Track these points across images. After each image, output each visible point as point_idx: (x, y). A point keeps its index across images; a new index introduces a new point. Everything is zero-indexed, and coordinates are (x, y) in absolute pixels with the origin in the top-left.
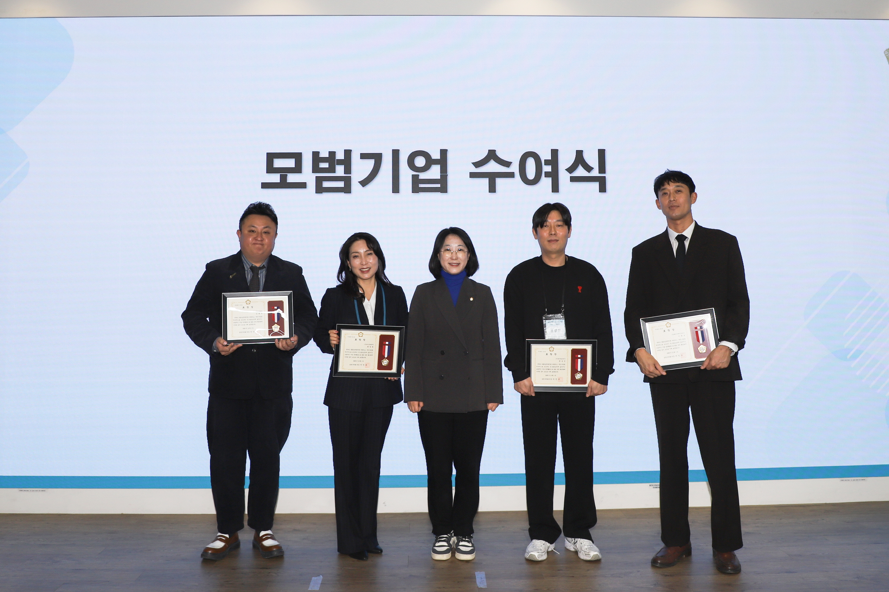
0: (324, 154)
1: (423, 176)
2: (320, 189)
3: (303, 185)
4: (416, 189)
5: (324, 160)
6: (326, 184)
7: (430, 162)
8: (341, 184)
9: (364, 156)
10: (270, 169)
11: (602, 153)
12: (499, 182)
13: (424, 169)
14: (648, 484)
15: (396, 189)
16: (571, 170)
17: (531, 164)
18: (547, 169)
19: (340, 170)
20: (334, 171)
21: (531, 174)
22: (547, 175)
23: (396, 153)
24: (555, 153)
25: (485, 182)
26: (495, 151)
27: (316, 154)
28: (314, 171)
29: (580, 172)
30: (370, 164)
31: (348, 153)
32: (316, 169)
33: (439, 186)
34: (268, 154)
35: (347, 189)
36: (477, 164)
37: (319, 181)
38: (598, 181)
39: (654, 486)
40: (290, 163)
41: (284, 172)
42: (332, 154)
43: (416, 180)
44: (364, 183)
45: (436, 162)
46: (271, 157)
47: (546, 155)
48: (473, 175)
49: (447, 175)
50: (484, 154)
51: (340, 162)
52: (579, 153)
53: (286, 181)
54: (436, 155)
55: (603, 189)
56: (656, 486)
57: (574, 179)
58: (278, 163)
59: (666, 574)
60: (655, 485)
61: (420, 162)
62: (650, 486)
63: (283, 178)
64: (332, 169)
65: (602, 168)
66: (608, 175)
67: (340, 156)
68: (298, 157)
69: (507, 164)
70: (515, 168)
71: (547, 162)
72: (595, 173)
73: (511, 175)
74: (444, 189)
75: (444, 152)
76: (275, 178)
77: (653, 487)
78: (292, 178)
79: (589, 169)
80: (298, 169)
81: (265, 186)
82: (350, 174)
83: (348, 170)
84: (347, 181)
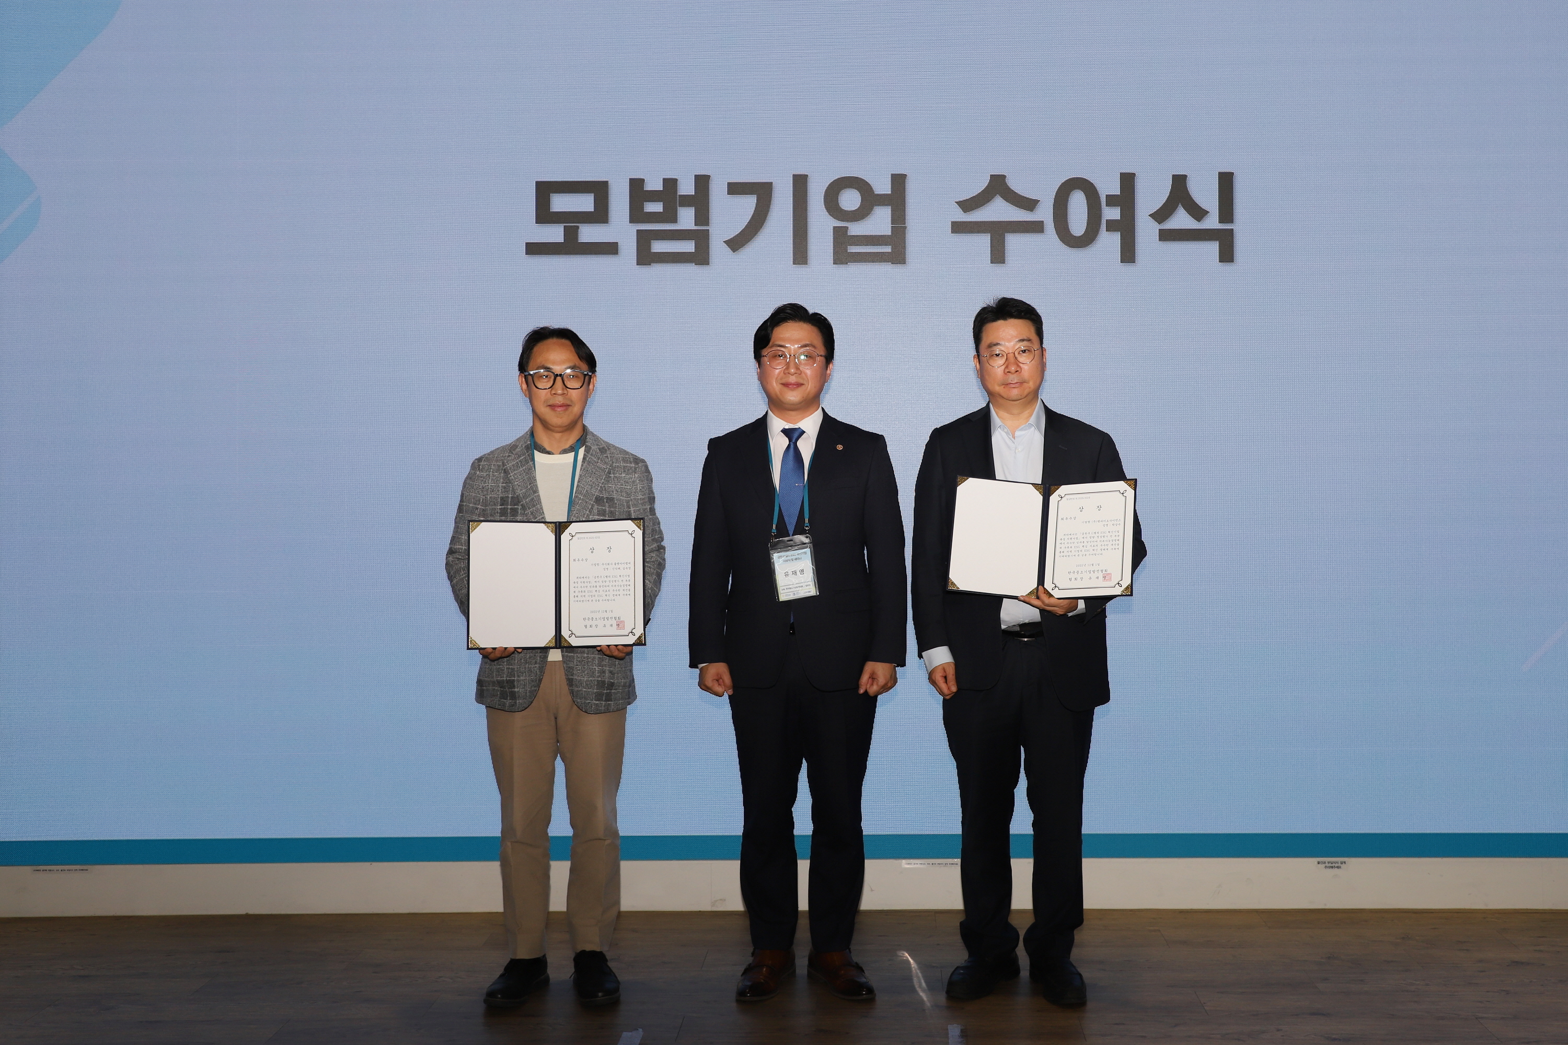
0: (654, 184)
1: (856, 229)
2: (645, 257)
3: (610, 249)
4: (841, 256)
5: (654, 196)
6: (659, 247)
7: (871, 200)
8: (688, 247)
9: (735, 189)
10: (544, 215)
11: (1226, 181)
12: (1013, 241)
13: (859, 215)
14: (1314, 860)
15: (801, 255)
16: (1161, 215)
17: (1078, 203)
18: (1112, 213)
19: (686, 218)
20: (674, 220)
21: (1078, 223)
22: (1112, 226)
23: (800, 183)
24: (1128, 180)
25: (983, 241)
26: (1005, 176)
27: (636, 185)
28: (633, 219)
29: (1181, 220)
30: (749, 203)
31: (702, 182)
32: (637, 215)
33: (888, 249)
34: (539, 184)
35: (701, 257)
36: (967, 205)
37: (644, 239)
38: (1216, 240)
39: (1327, 865)
40: (585, 203)
41: (572, 220)
42: (671, 184)
43: (841, 238)
44: (736, 244)
45: (882, 200)
46: (545, 190)
47: (1109, 186)
48: (958, 228)
49: (905, 228)
50: (980, 184)
51: (686, 201)
52: (1179, 182)
53: (577, 238)
54: (883, 187)
55: (1227, 255)
56: (1330, 865)
57: (1167, 236)
58: (560, 203)
60: (1329, 862)
61: (850, 200)
62: (1319, 863)
63: (571, 234)
64: (670, 215)
65: (1227, 211)
66: (1241, 226)
67: (687, 188)
68: (600, 190)
69: (1029, 204)
70: (1045, 213)
71: (1112, 201)
72: (1212, 222)
73: (1037, 227)
74: (898, 257)
75: (899, 181)
76: (555, 234)
77: (1324, 865)
78: (588, 233)
79: (1198, 213)
80: (600, 215)
81: (534, 249)
82: (707, 224)
83: (703, 217)
84: (701, 238)
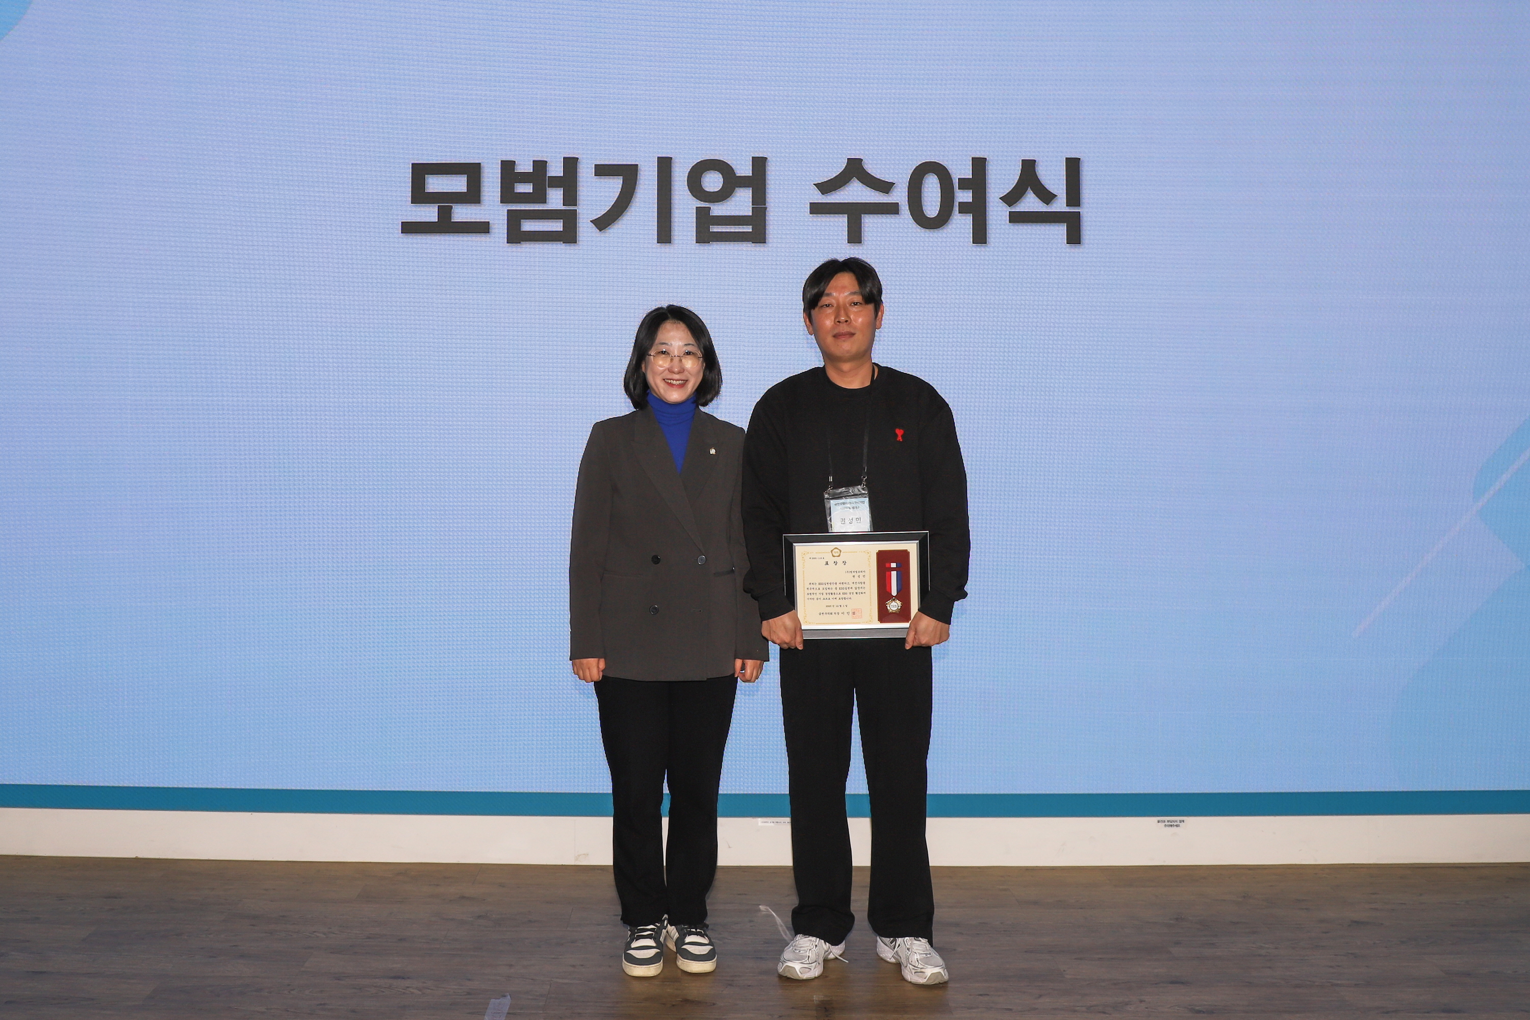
0: (525, 166)
1: (717, 210)
2: (515, 236)
3: (483, 228)
4: (704, 236)
5: (524, 178)
6: (528, 226)
7: (732, 182)
8: (557, 226)
9: (602, 171)
10: (419, 195)
11: (1073, 167)
12: (870, 222)
13: (723, 195)
14: (1155, 819)
15: (665, 235)
16: (1011, 198)
17: (932, 188)
18: (964, 196)
19: (555, 199)
20: (544, 201)
21: (932, 205)
22: (964, 208)
23: (665, 165)
24: (979, 164)
25: (842, 221)
26: (861, 160)
27: (508, 167)
28: (504, 200)
29: (1030, 203)
30: (615, 185)
31: (571, 164)
32: (507, 195)
33: (749, 229)
34: (414, 166)
35: (569, 236)
36: (826, 187)
37: (514, 219)
38: (1063, 222)
39: (1167, 823)
40: (458, 184)
41: (445, 200)
42: (540, 166)
43: (704, 219)
44: (603, 223)
45: (743, 182)
46: (420, 172)
47: (961, 170)
48: (817, 209)
49: (766, 208)
50: (836, 168)
51: (555, 182)
52: (1029, 166)
53: (450, 217)
54: (744, 169)
55: (1074, 237)
56: (1170, 823)
57: (1017, 218)
58: (435, 184)
59: (1197, 1008)
60: (1168, 821)
61: (713, 182)
62: (1159, 822)
63: (445, 213)
64: (539, 196)
65: (1074, 196)
66: (1088, 211)
67: (556, 170)
68: (473, 172)
69: (885, 187)
70: (900, 195)
71: (964, 184)
72: (1060, 205)
73: (893, 209)
74: (759, 236)
75: (760, 164)
76: (430, 214)
77: (1164, 824)
78: (462, 213)
79: (1047, 196)
80: (473, 196)
81: (409, 228)
82: (575, 204)
83: (571, 197)
84: (570, 218)
